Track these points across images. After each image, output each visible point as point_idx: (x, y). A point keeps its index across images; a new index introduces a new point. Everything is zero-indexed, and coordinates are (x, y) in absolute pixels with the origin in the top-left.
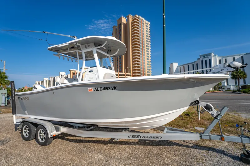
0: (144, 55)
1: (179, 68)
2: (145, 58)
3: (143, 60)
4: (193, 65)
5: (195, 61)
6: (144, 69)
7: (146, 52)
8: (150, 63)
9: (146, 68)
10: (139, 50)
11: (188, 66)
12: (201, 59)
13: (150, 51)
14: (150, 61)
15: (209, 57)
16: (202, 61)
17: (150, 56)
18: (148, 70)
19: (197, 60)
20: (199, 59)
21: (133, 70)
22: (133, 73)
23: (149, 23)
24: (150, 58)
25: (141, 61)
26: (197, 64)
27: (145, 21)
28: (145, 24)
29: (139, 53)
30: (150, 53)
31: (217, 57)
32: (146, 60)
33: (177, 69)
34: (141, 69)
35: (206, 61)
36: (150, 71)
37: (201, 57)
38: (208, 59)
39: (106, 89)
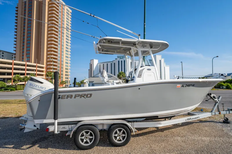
0: (63, 46)
1: (99, 65)
2: (63, 49)
3: (62, 52)
4: (111, 64)
5: (113, 61)
6: (61, 61)
7: (65, 43)
8: (69, 56)
9: (65, 61)
10: (57, 39)
11: (107, 64)
12: (118, 59)
13: (69, 42)
14: (69, 53)
15: (124, 58)
16: (119, 61)
17: (69, 47)
18: (67, 63)
19: (115, 60)
20: (116, 59)
21: (47, 62)
22: (47, 65)
23: (71, 11)
24: (69, 50)
25: (59, 52)
26: (115, 63)
27: (66, 8)
28: (66, 11)
29: (57, 42)
30: (69, 44)
31: (129, 59)
32: (65, 52)
33: (97, 65)
34: (58, 62)
35: (122, 61)
36: (69, 65)
37: (118, 58)
38: (123, 60)
39: (189, 86)
